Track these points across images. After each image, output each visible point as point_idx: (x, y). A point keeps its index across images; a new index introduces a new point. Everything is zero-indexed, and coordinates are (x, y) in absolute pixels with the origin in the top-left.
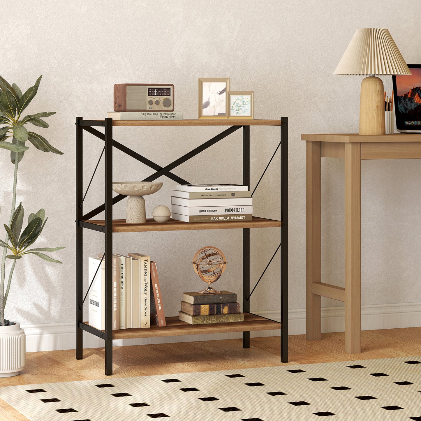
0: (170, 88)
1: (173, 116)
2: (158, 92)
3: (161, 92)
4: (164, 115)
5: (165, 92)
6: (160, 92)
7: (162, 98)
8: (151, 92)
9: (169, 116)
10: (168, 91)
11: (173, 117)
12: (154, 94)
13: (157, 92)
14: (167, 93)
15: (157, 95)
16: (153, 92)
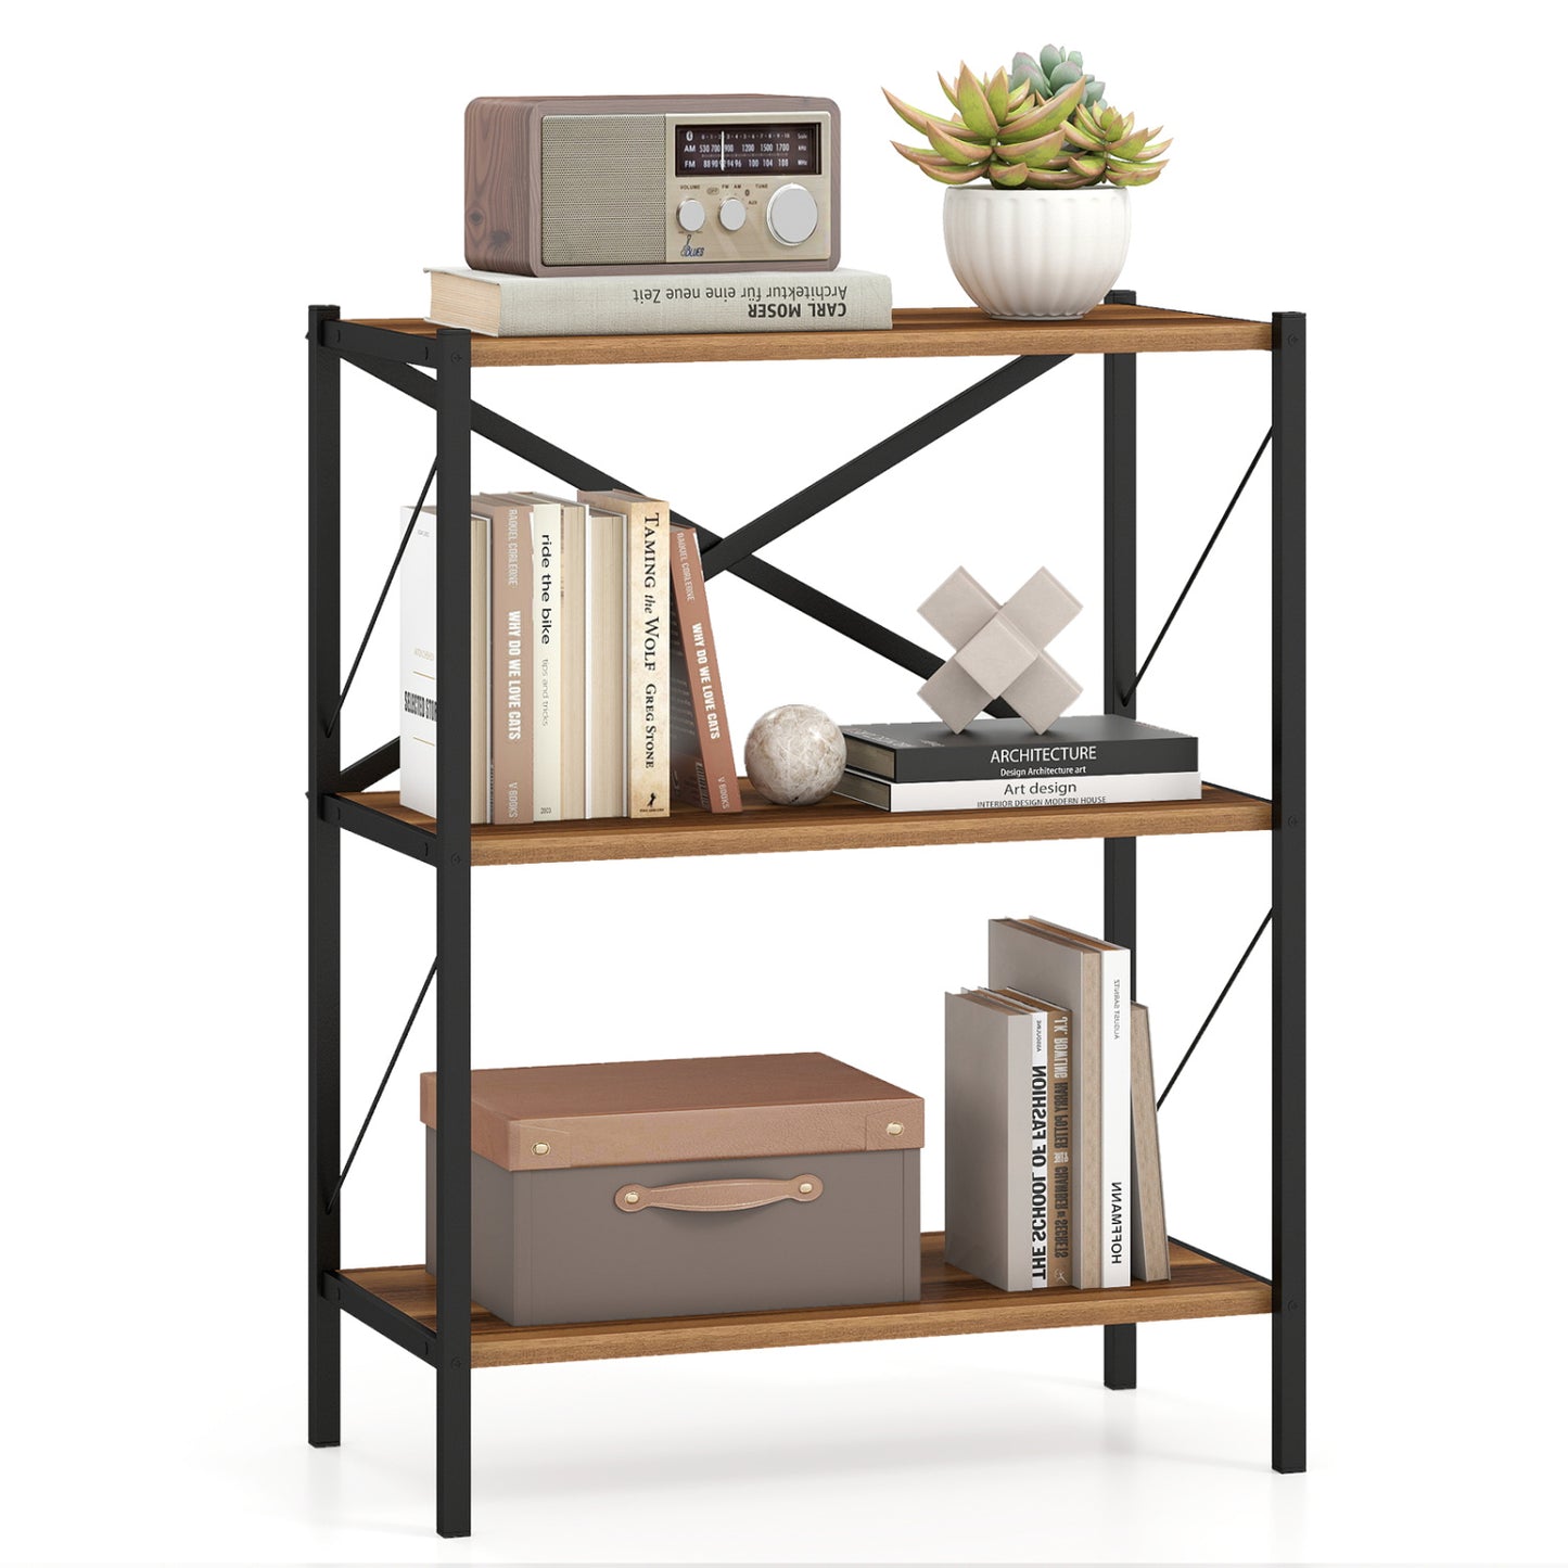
0: (814, 124)
1: (831, 300)
2: (738, 149)
3: (757, 149)
4: (778, 301)
5: (786, 147)
6: (751, 148)
7: (765, 186)
8: (692, 149)
9: (803, 301)
10: (802, 142)
11: (832, 309)
12: (715, 163)
13: (731, 148)
14: (793, 155)
15: (730, 171)
16: (706, 148)
